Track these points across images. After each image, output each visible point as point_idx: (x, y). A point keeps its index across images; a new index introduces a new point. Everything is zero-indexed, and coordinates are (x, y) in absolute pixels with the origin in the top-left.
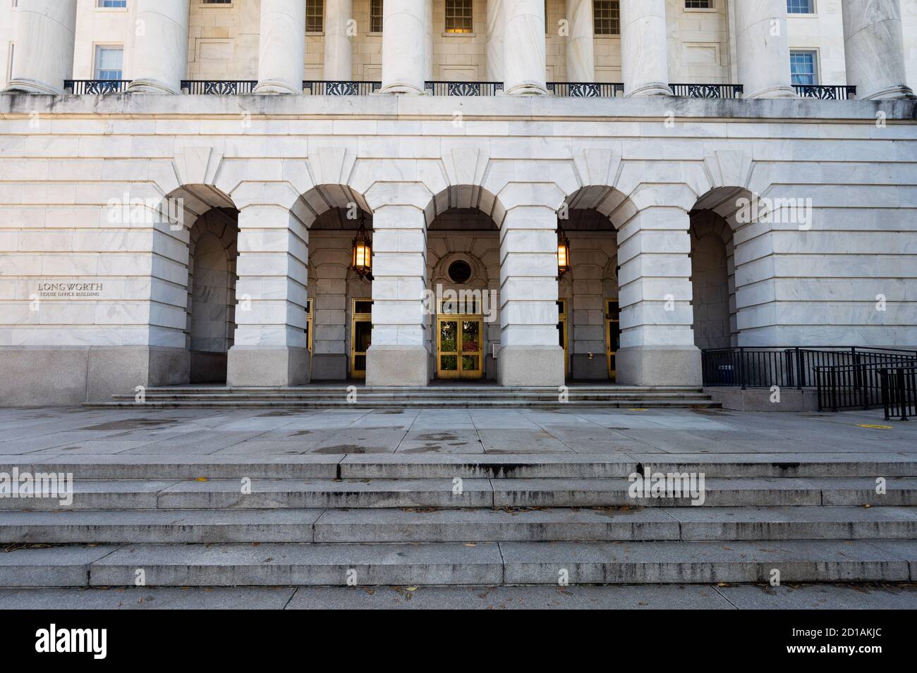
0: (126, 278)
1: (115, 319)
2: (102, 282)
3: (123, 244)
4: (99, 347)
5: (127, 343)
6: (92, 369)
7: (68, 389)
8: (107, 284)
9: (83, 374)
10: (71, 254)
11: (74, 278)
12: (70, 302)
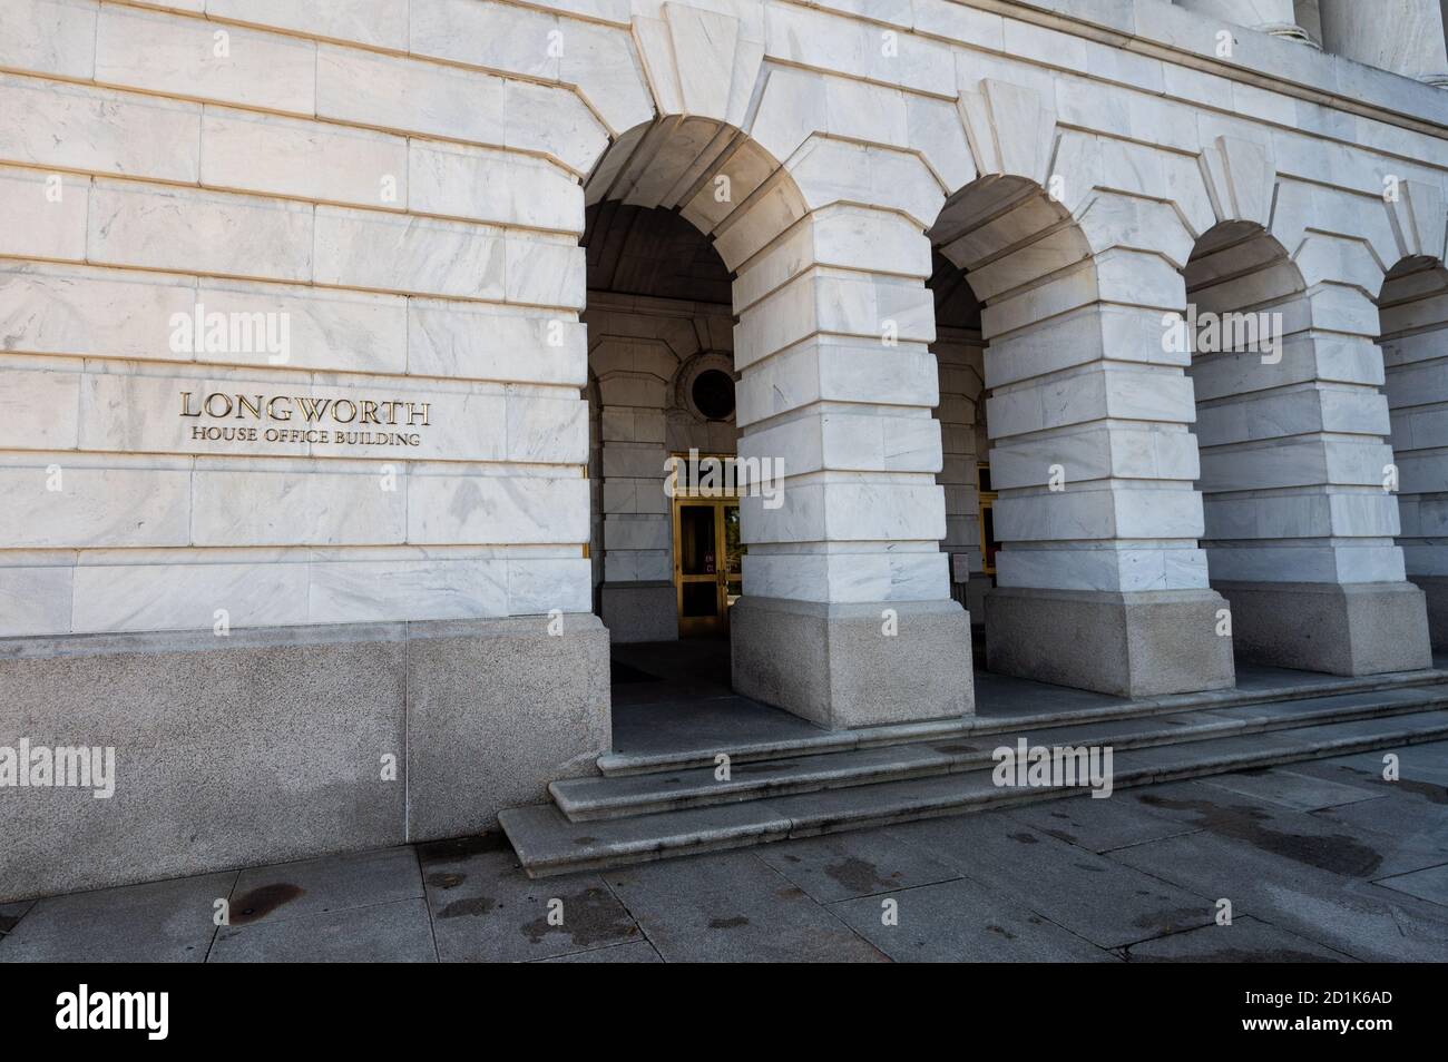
0: (500, 388)
1: (479, 529)
2: (427, 398)
3: (492, 274)
4: (434, 624)
5: (524, 608)
6: (421, 707)
7: (336, 789)
8: (446, 405)
9: (390, 726)
10: (305, 292)
11: (317, 377)
12: (308, 465)
